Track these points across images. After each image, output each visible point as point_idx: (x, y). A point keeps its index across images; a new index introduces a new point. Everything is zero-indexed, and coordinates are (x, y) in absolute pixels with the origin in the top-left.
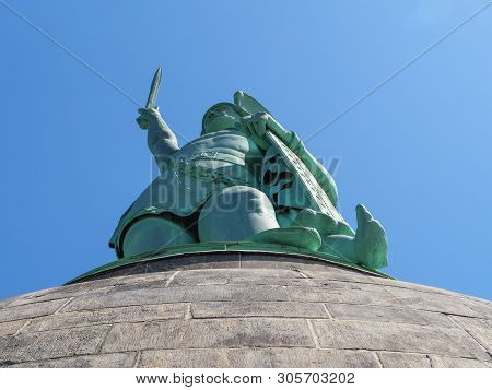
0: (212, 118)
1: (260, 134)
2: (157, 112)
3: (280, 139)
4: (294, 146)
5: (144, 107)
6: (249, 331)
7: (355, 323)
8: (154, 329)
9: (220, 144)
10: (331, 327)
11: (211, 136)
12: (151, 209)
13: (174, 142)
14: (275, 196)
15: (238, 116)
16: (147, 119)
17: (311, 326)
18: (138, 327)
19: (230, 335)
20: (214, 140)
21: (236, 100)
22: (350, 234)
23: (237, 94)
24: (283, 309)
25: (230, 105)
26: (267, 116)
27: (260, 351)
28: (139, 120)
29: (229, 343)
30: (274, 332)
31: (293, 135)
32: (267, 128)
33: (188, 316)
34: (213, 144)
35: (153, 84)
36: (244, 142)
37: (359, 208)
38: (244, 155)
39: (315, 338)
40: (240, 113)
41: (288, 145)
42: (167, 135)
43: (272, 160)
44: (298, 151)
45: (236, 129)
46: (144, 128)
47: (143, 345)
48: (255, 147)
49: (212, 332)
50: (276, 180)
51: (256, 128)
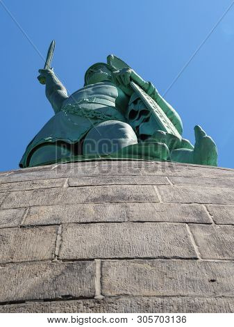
0: (92, 74)
1: (126, 84)
2: (52, 71)
3: (141, 87)
4: (150, 92)
5: (43, 68)
6: (110, 193)
7: (190, 188)
8: (40, 193)
9: (98, 92)
10: (171, 190)
11: (91, 87)
12: (49, 139)
13: (64, 92)
14: (138, 127)
15: (110, 72)
16: (45, 77)
17: (156, 189)
18: (28, 193)
19: (96, 196)
20: (93, 90)
21: (109, 61)
22: (191, 148)
23: (109, 57)
24: (136, 180)
25: (104, 64)
26: (130, 71)
27: (118, 205)
28: (39, 78)
29: (95, 200)
30: (129, 194)
31: (150, 84)
32: (131, 79)
33: (65, 185)
34: (92, 92)
35: (49, 52)
36: (115, 90)
37: (197, 128)
38: (114, 100)
39: (159, 197)
40: (111, 70)
41: (146, 91)
42: (59, 88)
43: (135, 102)
44: (153, 95)
45: (108, 81)
46: (43, 83)
47: (31, 203)
48: (122, 94)
49: (82, 194)
50: (138, 116)
51: (123, 80)
